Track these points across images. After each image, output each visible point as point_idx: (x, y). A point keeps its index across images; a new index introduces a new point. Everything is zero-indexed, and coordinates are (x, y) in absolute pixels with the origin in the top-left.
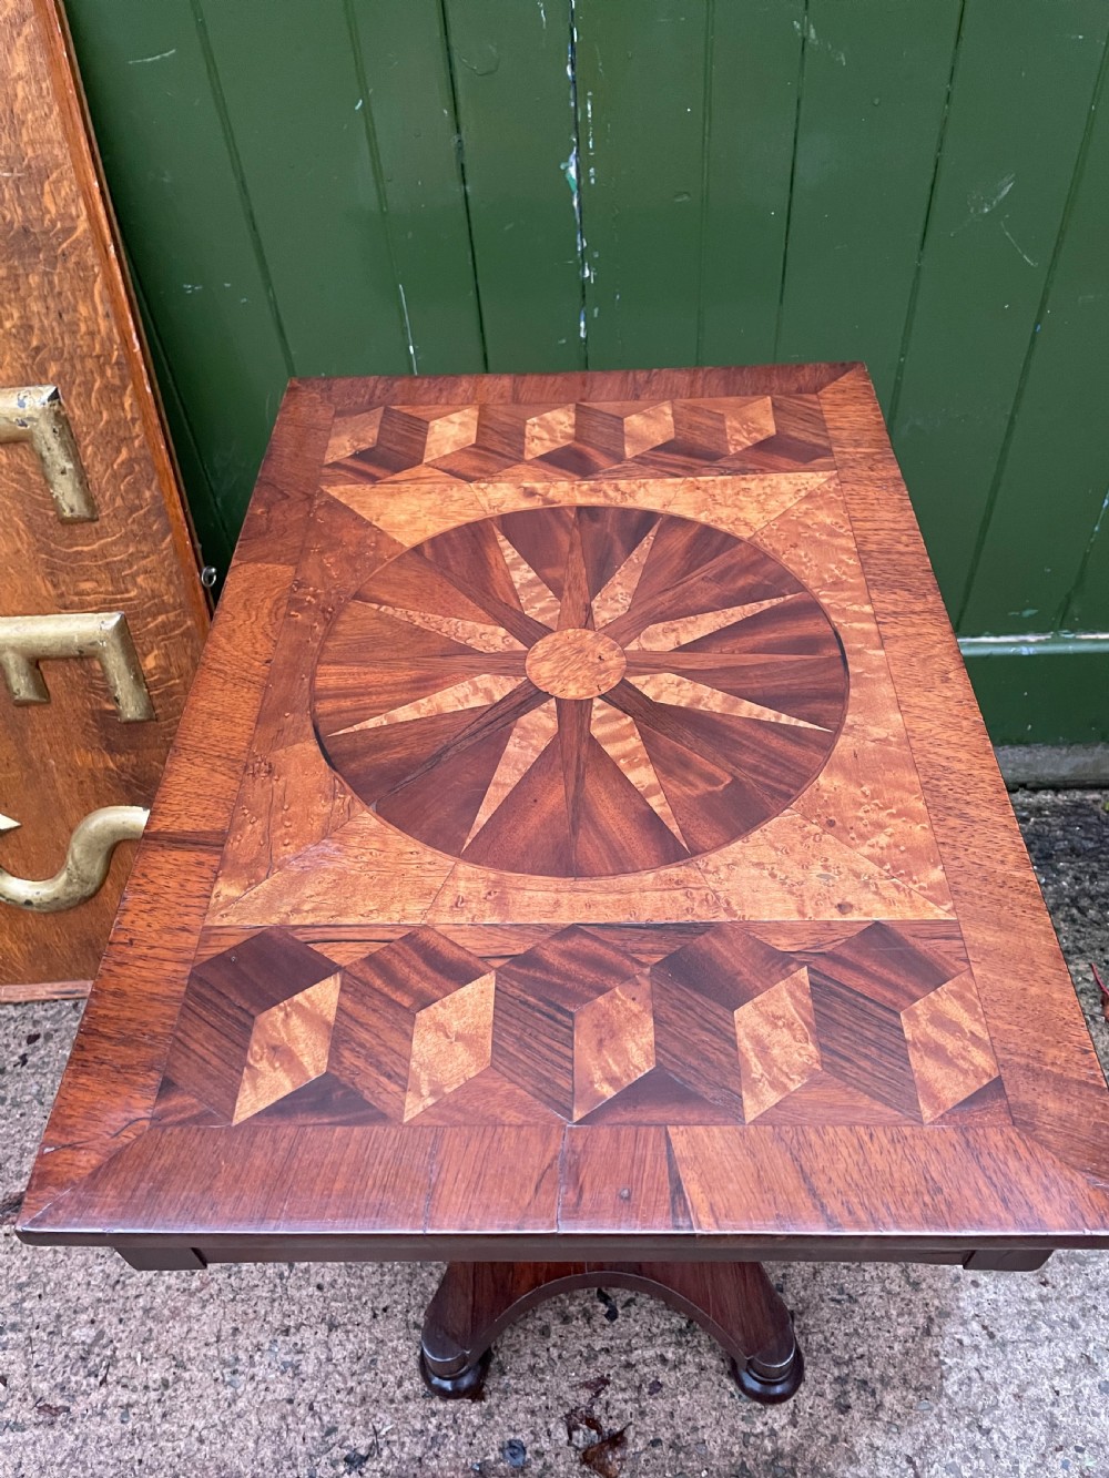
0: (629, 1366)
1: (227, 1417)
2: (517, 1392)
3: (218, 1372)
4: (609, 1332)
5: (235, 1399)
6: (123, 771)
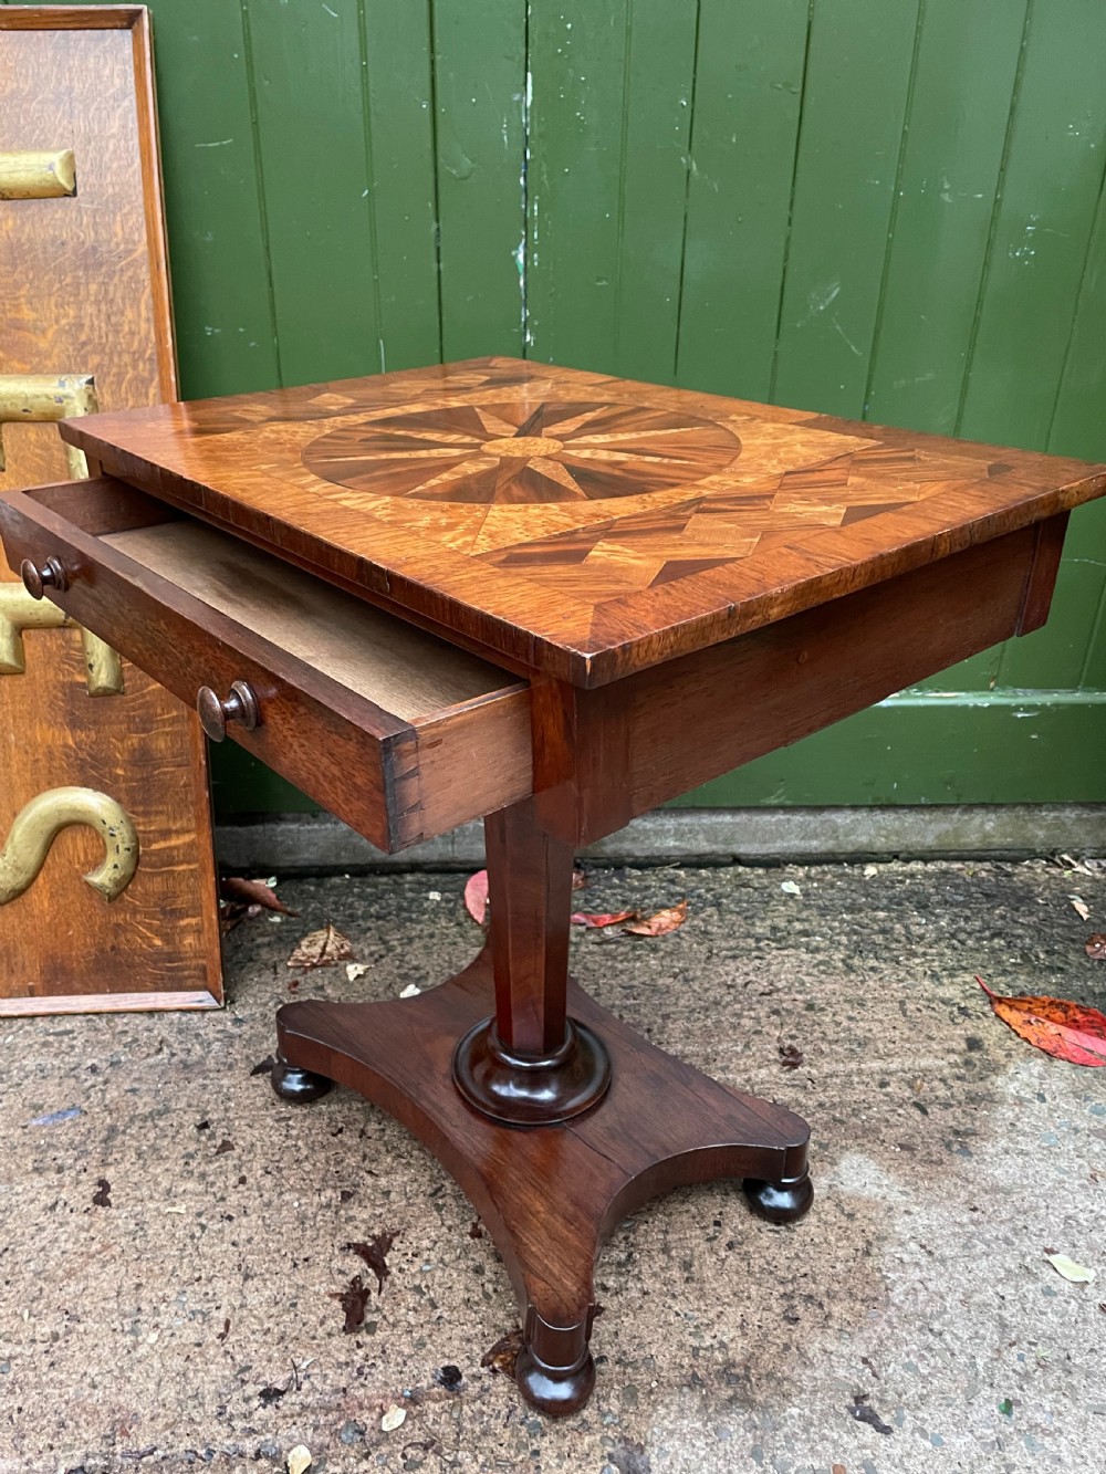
1: (125, 1363)
2: (450, 1322)
3: (117, 1323)
5: (135, 1346)
6: (80, 749)
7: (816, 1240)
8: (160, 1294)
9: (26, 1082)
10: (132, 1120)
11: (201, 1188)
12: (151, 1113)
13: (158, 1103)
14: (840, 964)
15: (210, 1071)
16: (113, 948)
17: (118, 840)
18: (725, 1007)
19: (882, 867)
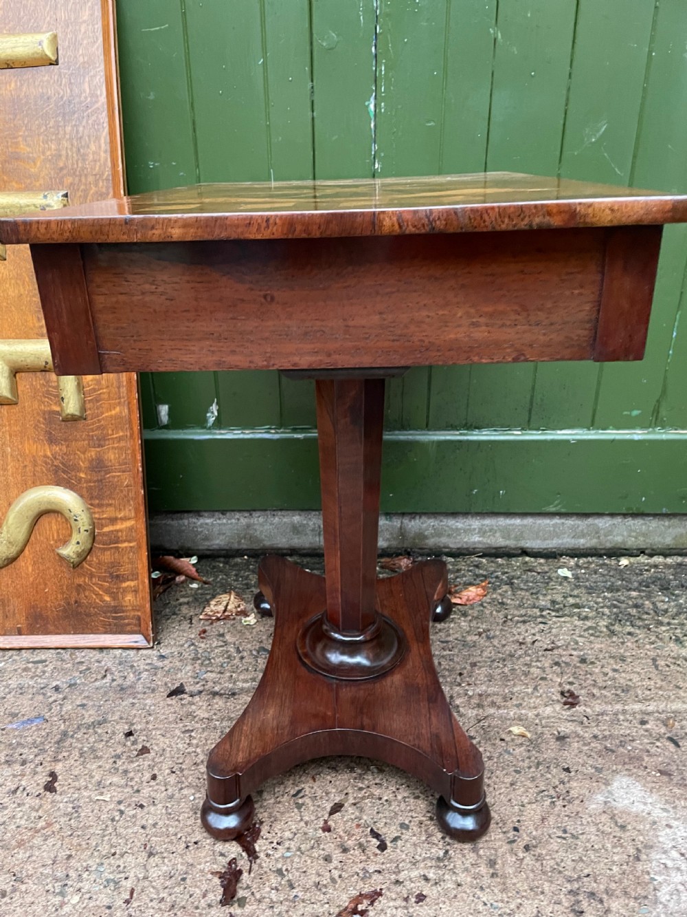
0: (397, 882)
2: (303, 901)
3: (50, 885)
4: (380, 859)
5: (62, 905)
6: (55, 458)
7: (596, 846)
8: (85, 864)
9: (8, 696)
10: (79, 728)
11: (123, 782)
12: (93, 723)
13: (99, 715)
14: (605, 630)
15: (138, 693)
16: (76, 602)
17: (80, 524)
18: (518, 659)
19: (632, 559)
